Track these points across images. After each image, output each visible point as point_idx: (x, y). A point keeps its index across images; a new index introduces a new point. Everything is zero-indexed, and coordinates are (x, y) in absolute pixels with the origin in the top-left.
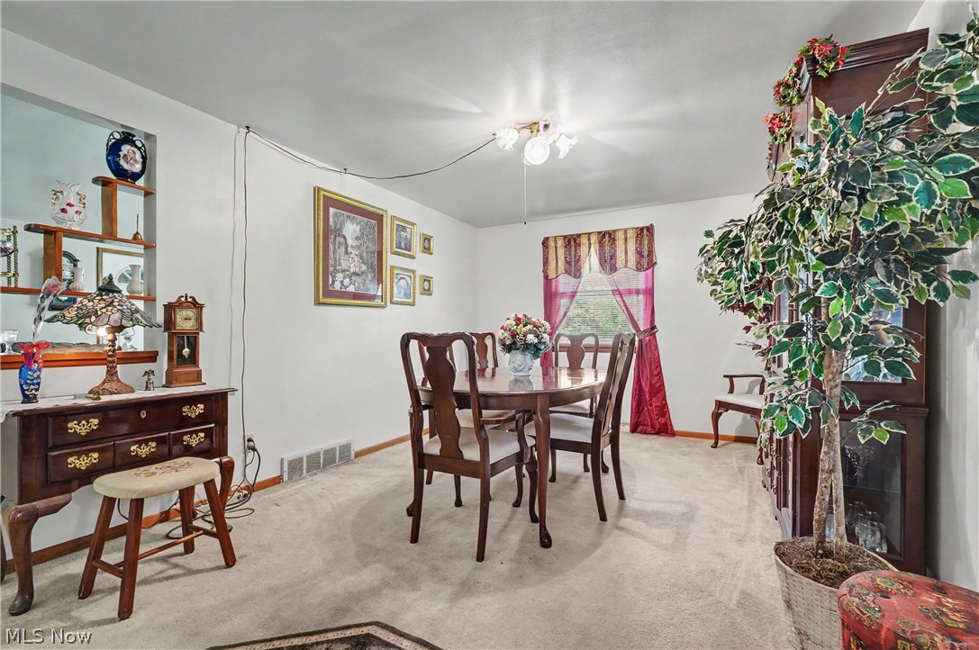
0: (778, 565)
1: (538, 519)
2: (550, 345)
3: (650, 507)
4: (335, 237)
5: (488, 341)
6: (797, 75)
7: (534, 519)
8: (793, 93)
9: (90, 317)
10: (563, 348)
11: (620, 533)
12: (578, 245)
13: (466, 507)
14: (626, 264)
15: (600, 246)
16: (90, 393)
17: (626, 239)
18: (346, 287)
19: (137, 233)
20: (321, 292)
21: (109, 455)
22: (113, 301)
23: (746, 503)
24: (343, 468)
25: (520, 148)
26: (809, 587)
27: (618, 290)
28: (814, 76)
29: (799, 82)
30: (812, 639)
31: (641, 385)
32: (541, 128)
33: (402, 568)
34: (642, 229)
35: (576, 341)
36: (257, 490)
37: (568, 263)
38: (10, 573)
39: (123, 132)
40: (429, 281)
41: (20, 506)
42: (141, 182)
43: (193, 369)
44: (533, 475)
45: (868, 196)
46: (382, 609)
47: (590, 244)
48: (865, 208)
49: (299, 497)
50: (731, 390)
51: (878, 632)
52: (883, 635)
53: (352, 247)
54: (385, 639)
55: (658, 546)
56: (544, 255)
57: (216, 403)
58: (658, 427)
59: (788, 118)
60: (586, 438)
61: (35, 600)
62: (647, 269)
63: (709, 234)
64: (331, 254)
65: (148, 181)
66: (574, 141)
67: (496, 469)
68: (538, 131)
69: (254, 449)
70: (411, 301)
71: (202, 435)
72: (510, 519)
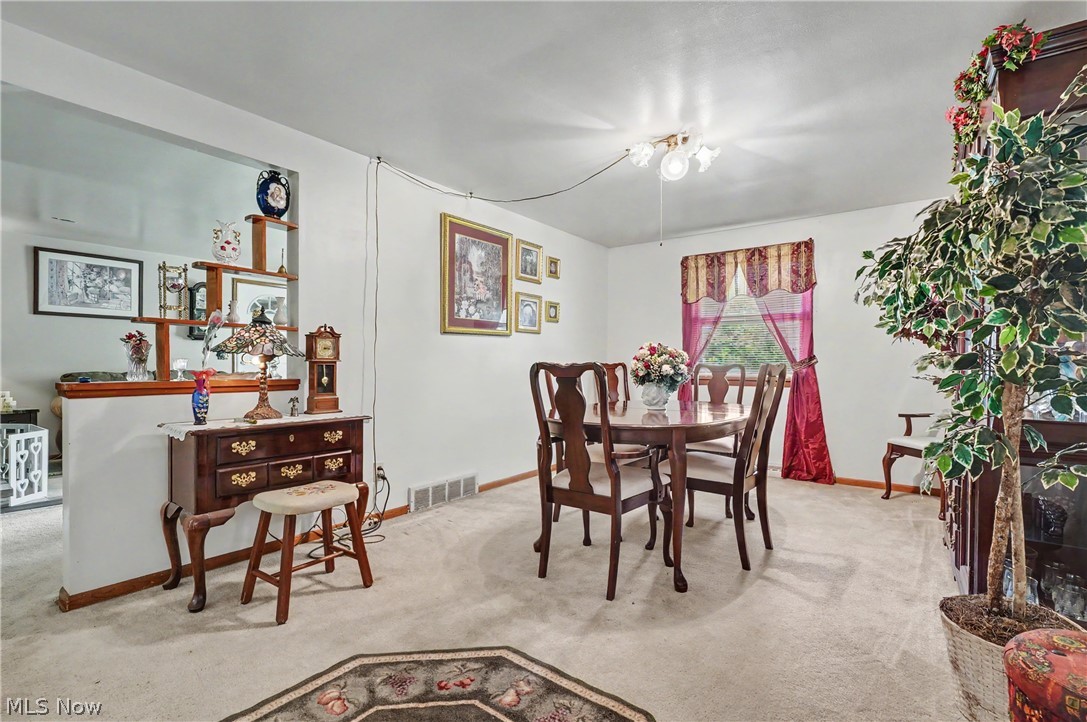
0: (944, 621)
1: (674, 562)
2: (689, 377)
3: (801, 559)
4: (461, 263)
5: (619, 372)
6: (982, 67)
7: (668, 563)
8: (976, 87)
9: (248, 346)
10: (703, 381)
11: (766, 583)
12: (722, 264)
13: (596, 547)
14: (780, 285)
15: (748, 265)
16: (246, 416)
17: (779, 256)
18: (471, 315)
19: (282, 267)
20: (447, 321)
21: (264, 474)
22: (265, 332)
23: (919, 561)
24: (468, 502)
25: (656, 162)
26: (978, 646)
27: (770, 315)
28: (1001, 70)
29: (984, 75)
30: (982, 703)
31: (795, 423)
32: (680, 142)
33: (531, 600)
34: (799, 245)
35: (719, 372)
36: (387, 519)
37: (710, 285)
38: (187, 576)
39: (270, 172)
40: (555, 308)
41: (197, 516)
42: (285, 218)
43: (329, 397)
44: (667, 515)
45: (1041, 216)
46: (513, 636)
47: (736, 264)
48: (1037, 229)
49: (427, 527)
50: (909, 432)
51: (1044, 686)
52: (1050, 690)
53: (478, 273)
54: (517, 662)
55: (808, 598)
56: (683, 277)
57: (353, 429)
58: (814, 472)
59: (975, 115)
60: (728, 479)
61: (207, 601)
62: (807, 289)
63: (868, 255)
64: (457, 282)
65: (291, 217)
66: (717, 152)
67: (628, 505)
68: (676, 144)
69: (384, 478)
70: (536, 329)
71: (341, 460)
72: (643, 561)
